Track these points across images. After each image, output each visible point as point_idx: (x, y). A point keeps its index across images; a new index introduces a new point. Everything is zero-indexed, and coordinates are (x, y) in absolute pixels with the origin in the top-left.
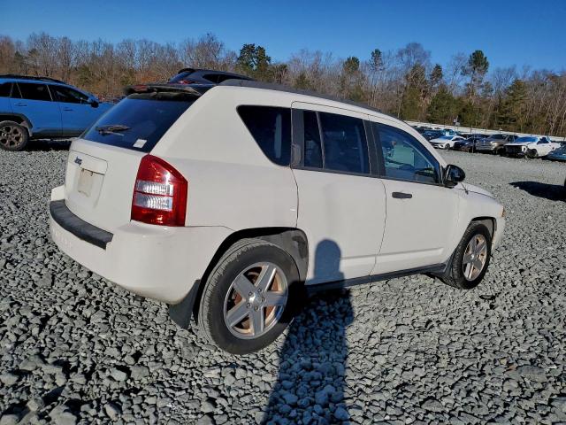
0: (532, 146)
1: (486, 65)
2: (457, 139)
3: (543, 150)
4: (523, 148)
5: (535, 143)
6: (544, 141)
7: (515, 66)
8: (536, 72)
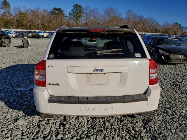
0: (42, 34)
1: (9, 6)
2: (15, 34)
3: (45, 35)
4: (40, 35)
5: (43, 33)
6: (44, 32)
7: (20, 7)
8: (27, 9)
